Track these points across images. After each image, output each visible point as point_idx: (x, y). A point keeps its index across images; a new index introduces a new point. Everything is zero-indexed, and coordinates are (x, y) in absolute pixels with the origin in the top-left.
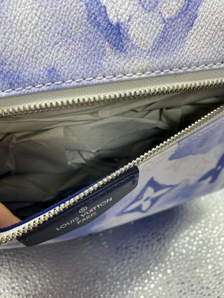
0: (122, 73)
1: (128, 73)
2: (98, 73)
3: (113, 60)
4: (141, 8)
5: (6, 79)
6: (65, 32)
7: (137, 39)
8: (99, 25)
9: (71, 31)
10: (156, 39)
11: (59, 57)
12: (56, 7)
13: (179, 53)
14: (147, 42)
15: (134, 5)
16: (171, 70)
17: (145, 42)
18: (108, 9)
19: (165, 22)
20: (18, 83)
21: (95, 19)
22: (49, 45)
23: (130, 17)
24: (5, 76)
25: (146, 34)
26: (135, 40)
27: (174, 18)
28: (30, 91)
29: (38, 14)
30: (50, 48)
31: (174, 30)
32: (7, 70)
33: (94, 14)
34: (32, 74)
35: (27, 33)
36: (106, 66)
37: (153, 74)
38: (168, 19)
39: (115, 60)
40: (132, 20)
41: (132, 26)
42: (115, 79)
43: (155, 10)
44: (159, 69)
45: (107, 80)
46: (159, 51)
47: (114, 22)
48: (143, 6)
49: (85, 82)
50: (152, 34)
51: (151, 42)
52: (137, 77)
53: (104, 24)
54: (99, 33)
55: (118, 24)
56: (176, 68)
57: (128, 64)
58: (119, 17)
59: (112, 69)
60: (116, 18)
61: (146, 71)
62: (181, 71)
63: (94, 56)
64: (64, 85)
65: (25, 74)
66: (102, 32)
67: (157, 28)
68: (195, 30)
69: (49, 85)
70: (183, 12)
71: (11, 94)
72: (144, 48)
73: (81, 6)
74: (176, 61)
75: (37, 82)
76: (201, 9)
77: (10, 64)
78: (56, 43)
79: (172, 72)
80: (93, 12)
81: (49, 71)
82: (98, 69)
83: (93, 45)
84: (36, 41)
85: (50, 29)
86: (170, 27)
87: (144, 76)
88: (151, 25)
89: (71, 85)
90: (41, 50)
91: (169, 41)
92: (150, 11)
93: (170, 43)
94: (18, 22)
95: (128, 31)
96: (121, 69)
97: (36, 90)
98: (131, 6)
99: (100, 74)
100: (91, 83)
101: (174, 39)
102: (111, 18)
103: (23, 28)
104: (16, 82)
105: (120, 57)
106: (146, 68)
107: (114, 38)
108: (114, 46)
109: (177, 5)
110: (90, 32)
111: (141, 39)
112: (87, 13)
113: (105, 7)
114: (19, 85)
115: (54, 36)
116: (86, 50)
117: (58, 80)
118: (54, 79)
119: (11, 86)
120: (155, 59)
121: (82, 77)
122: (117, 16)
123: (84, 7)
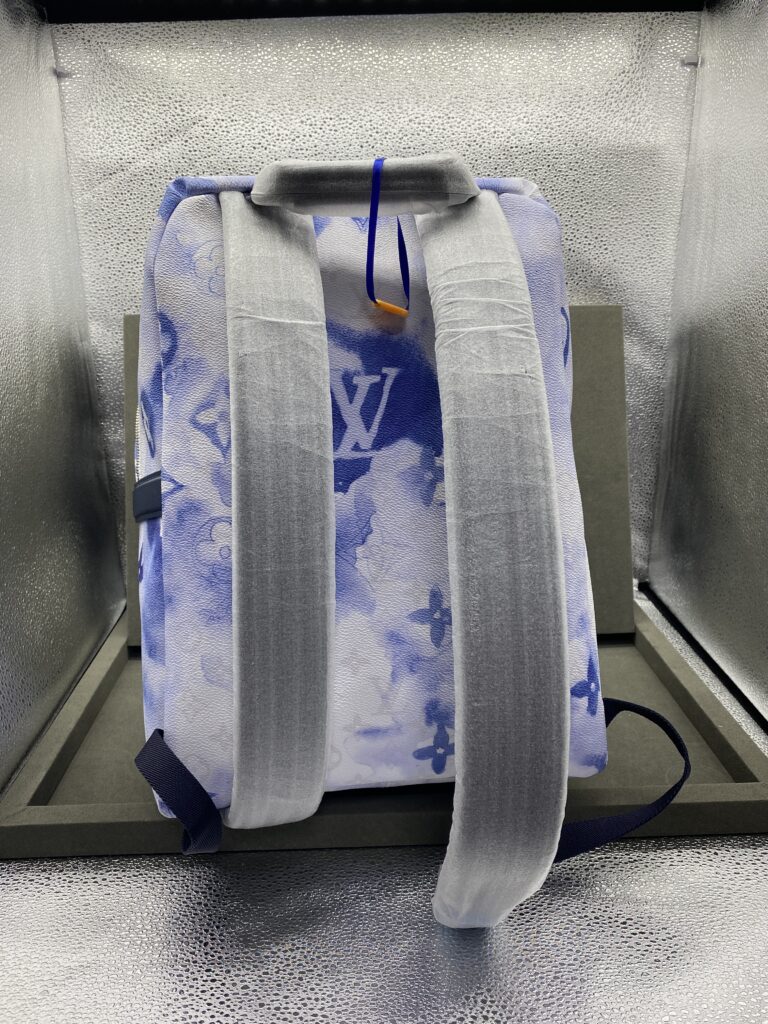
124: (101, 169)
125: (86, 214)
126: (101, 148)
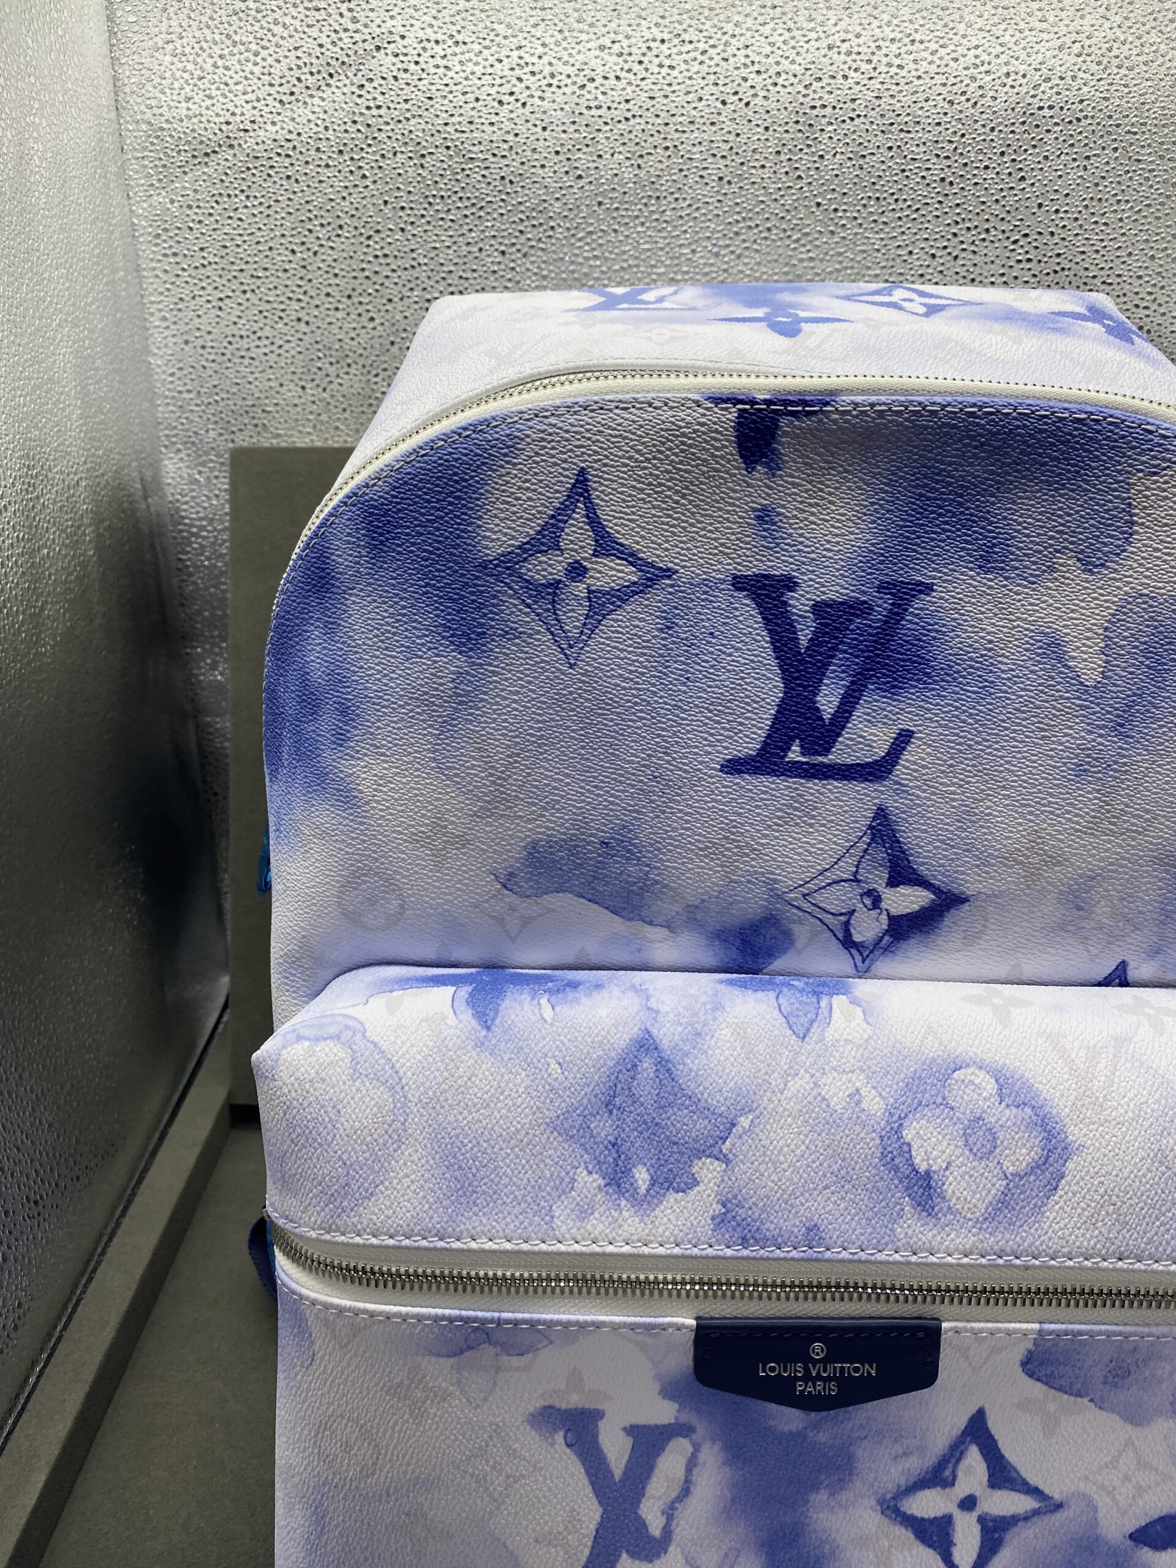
0: (928, 1251)
1: (938, 1251)
2: (887, 1244)
3: (914, 1227)
4: (967, 1153)
5: (739, 1229)
6: (843, 1172)
7: (958, 1199)
8: (896, 1169)
9: (852, 1172)
10: (991, 1203)
11: (827, 1209)
12: (834, 1135)
13: (1032, 1231)
14: (975, 1206)
15: (956, 1146)
16: (1017, 1258)
17: (971, 1206)
18: (915, 1147)
19: (1007, 1178)
20: (755, 1240)
21: (893, 1160)
22: (815, 1189)
23: (949, 1164)
24: (739, 1225)
25: (974, 1193)
26: (954, 1200)
27: (1022, 1173)
28: (771, 1255)
29: (807, 1142)
30: (815, 1193)
31: (1022, 1193)
32: (744, 1216)
33: (891, 1152)
34: (780, 1230)
35: (785, 1166)
36: (902, 1236)
37: (983, 1261)
38: (1012, 1174)
39: (918, 1227)
40: (952, 1168)
41: (951, 1178)
42: (914, 1259)
43: (991, 1158)
44: (995, 1254)
45: (901, 1259)
46: (996, 1223)
47: (922, 1168)
48: (971, 1150)
49: (863, 1256)
50: (984, 1194)
51: (982, 1206)
52: (954, 1261)
53: (906, 1170)
54: (896, 1181)
55: (928, 1173)
56: (1027, 1256)
57: (939, 1238)
58: (931, 1162)
59: (912, 1242)
60: (925, 1163)
61: (971, 1253)
62: (1037, 1263)
63: (885, 1215)
64: (828, 1254)
65: (770, 1227)
66: (901, 1181)
67: (993, 1185)
68: (1061, 1197)
69: (804, 1251)
70: (1039, 1166)
71: (740, 1254)
72: (969, 1215)
73: (873, 1139)
74: (1026, 1244)
75: (786, 1244)
76: (1070, 1165)
77: (750, 1208)
78: (826, 1187)
79: (1018, 1262)
80: (890, 1149)
81: (809, 1230)
82: (887, 1238)
83: (884, 1199)
84: (796, 1180)
85: (821, 1165)
86: (1016, 1187)
87: (966, 1260)
88: (984, 1180)
89: (840, 1256)
90: (802, 1195)
91: (1014, 1209)
92: (981, 1158)
93: (1016, 1213)
94: (775, 1148)
95: (944, 1184)
96: (927, 1245)
97: (782, 1255)
98: (952, 1147)
99: (890, 1246)
100: (873, 1258)
101: (1024, 1207)
102: (917, 1161)
103: (782, 1158)
104: (752, 1237)
105: (927, 1224)
106: (971, 1248)
107: (920, 1193)
108: (919, 1205)
109: (1028, 1154)
110: (882, 1178)
111: (966, 1199)
112: (880, 1150)
113: (909, 1145)
114: (757, 1242)
115: (824, 1176)
116: (871, 1205)
117: (819, 1245)
118: (814, 1243)
119: (744, 1242)
120: (987, 1236)
121: (860, 1247)
122: (928, 1159)
123: (878, 1141)
124: (189, 143)
125: (158, 236)
126: (188, 99)
